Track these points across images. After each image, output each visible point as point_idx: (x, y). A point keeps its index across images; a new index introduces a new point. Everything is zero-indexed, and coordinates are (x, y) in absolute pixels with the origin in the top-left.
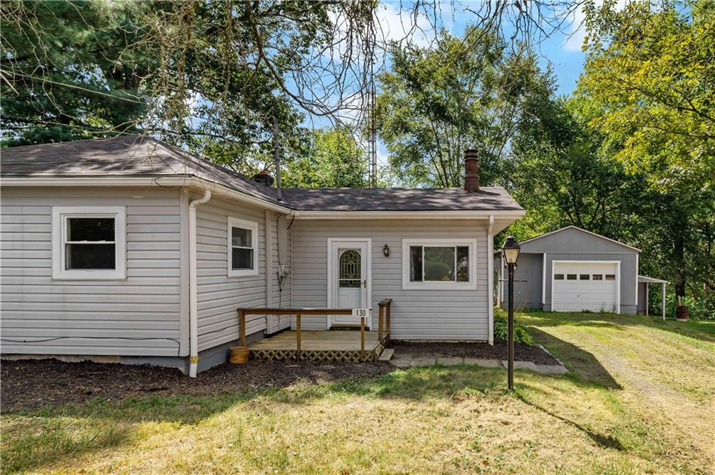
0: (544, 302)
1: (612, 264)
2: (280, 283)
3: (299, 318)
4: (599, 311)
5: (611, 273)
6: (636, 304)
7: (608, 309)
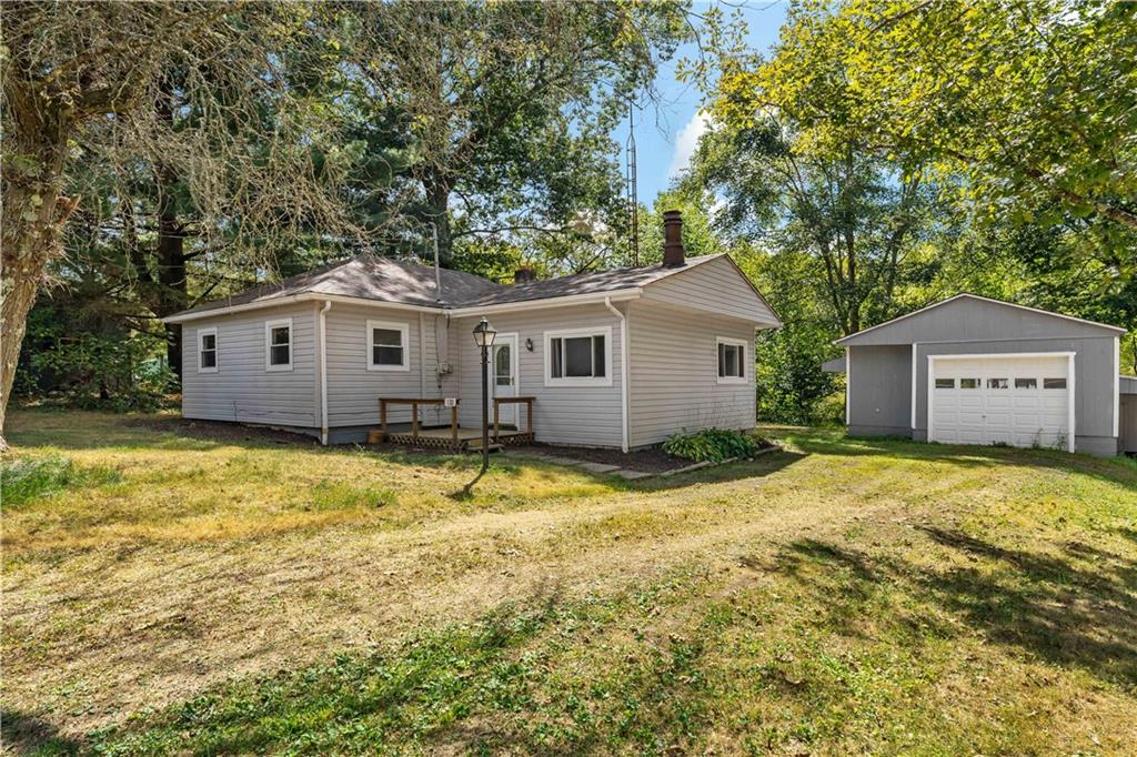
0: (914, 426)
1: (1059, 358)
2: (439, 381)
3: (415, 407)
4: (1029, 446)
5: (1056, 374)
6: (1116, 434)
7: (1047, 442)
